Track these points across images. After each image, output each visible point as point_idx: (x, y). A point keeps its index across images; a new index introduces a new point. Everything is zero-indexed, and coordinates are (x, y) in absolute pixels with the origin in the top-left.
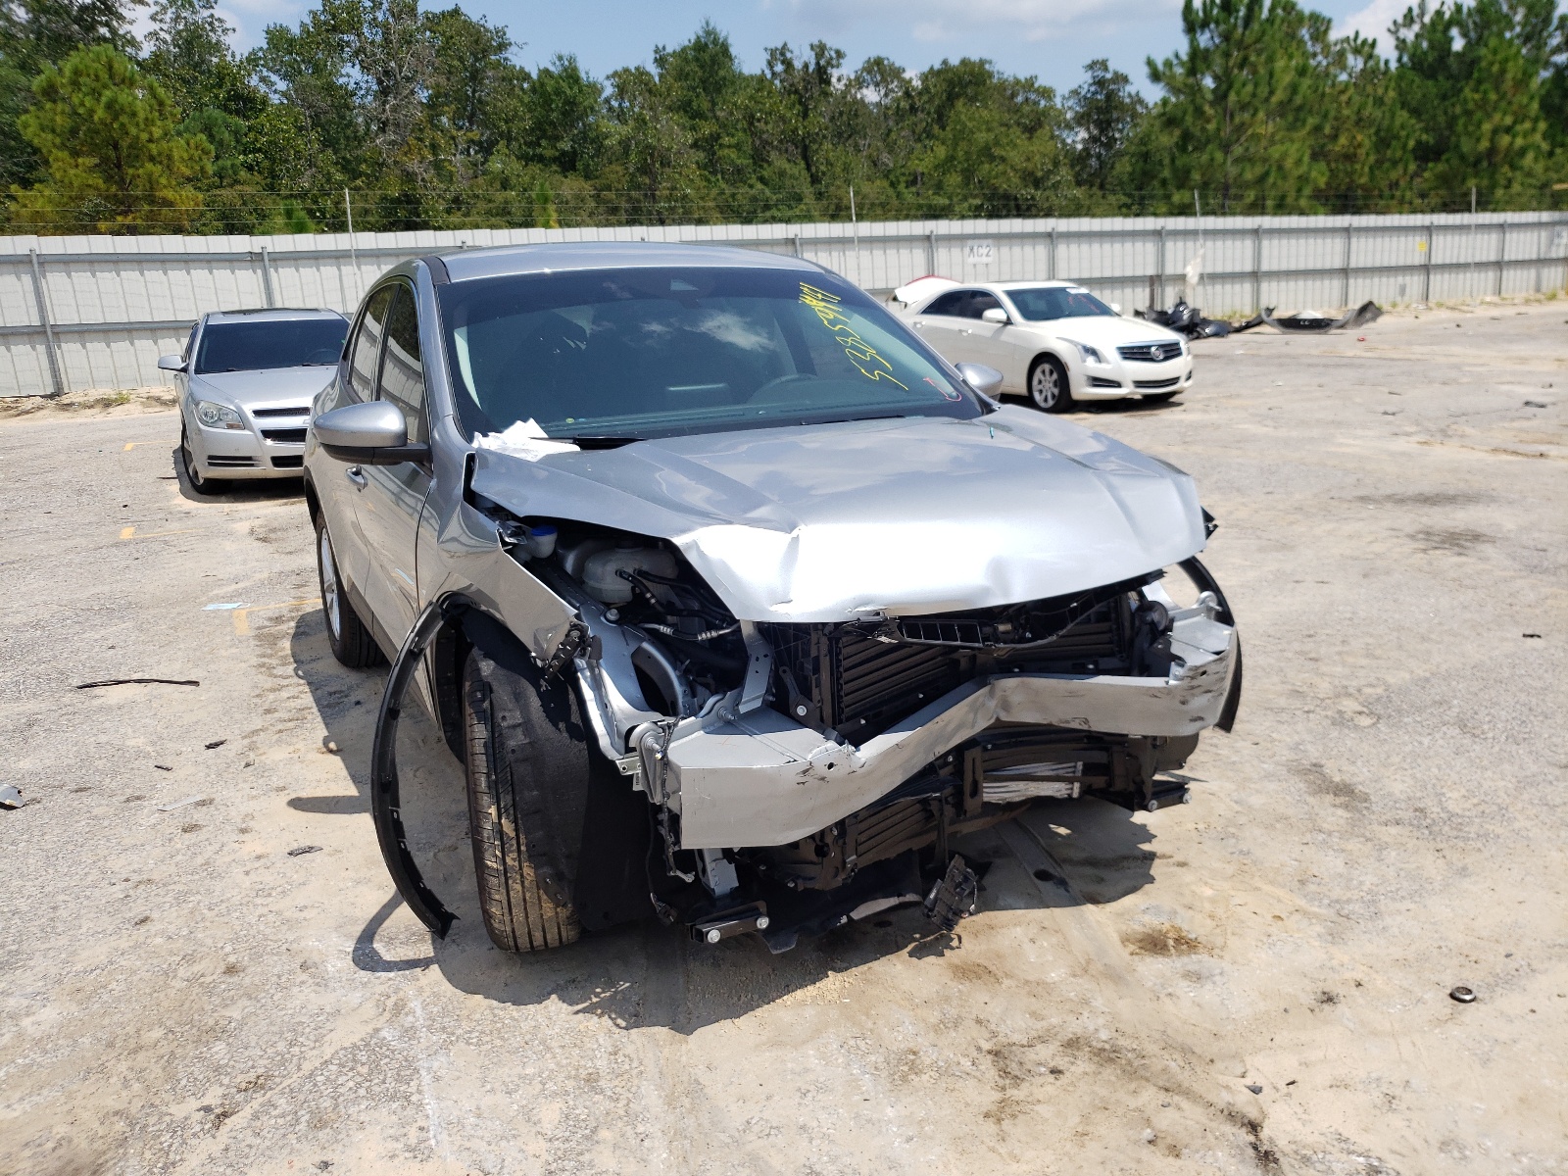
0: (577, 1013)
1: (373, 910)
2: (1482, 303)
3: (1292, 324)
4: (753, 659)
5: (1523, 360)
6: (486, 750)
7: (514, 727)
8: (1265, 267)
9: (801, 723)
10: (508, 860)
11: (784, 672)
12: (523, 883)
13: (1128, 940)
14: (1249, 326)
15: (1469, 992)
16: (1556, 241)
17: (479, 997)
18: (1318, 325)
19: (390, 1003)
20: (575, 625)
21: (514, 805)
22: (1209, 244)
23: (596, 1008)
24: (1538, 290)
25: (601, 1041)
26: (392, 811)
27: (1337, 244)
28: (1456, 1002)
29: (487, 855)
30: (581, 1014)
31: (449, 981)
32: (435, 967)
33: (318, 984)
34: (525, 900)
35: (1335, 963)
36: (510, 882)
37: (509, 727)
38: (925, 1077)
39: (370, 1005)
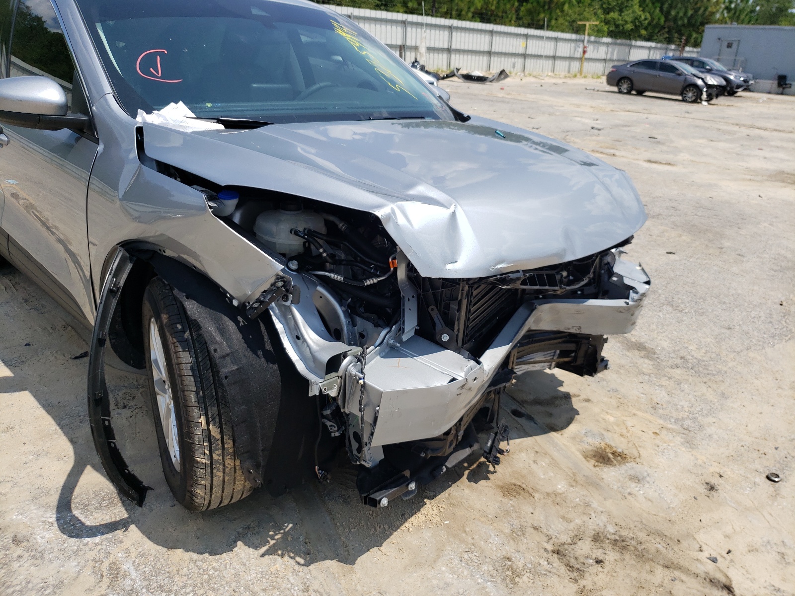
0: (263, 555)
1: (62, 480)
2: (547, 76)
3: (468, 78)
4: (406, 299)
5: (578, 106)
6: (193, 372)
7: (224, 357)
8: (454, 47)
9: (444, 346)
10: (215, 456)
11: (432, 310)
12: (224, 470)
13: (587, 457)
14: (448, 77)
15: (777, 476)
16: (577, 49)
17: (180, 552)
18: (481, 79)
19: (105, 567)
20: (282, 278)
21: (220, 415)
22: (428, 31)
23: (276, 551)
24: (569, 72)
25: (292, 581)
26: (104, 420)
27: (486, 38)
28: (772, 483)
29: (197, 454)
30: (266, 557)
31: (149, 538)
32: (133, 527)
33: (33, 557)
34: (224, 481)
35: (700, 462)
36: (215, 471)
37: (220, 358)
38: (525, 578)
39: (88, 572)
